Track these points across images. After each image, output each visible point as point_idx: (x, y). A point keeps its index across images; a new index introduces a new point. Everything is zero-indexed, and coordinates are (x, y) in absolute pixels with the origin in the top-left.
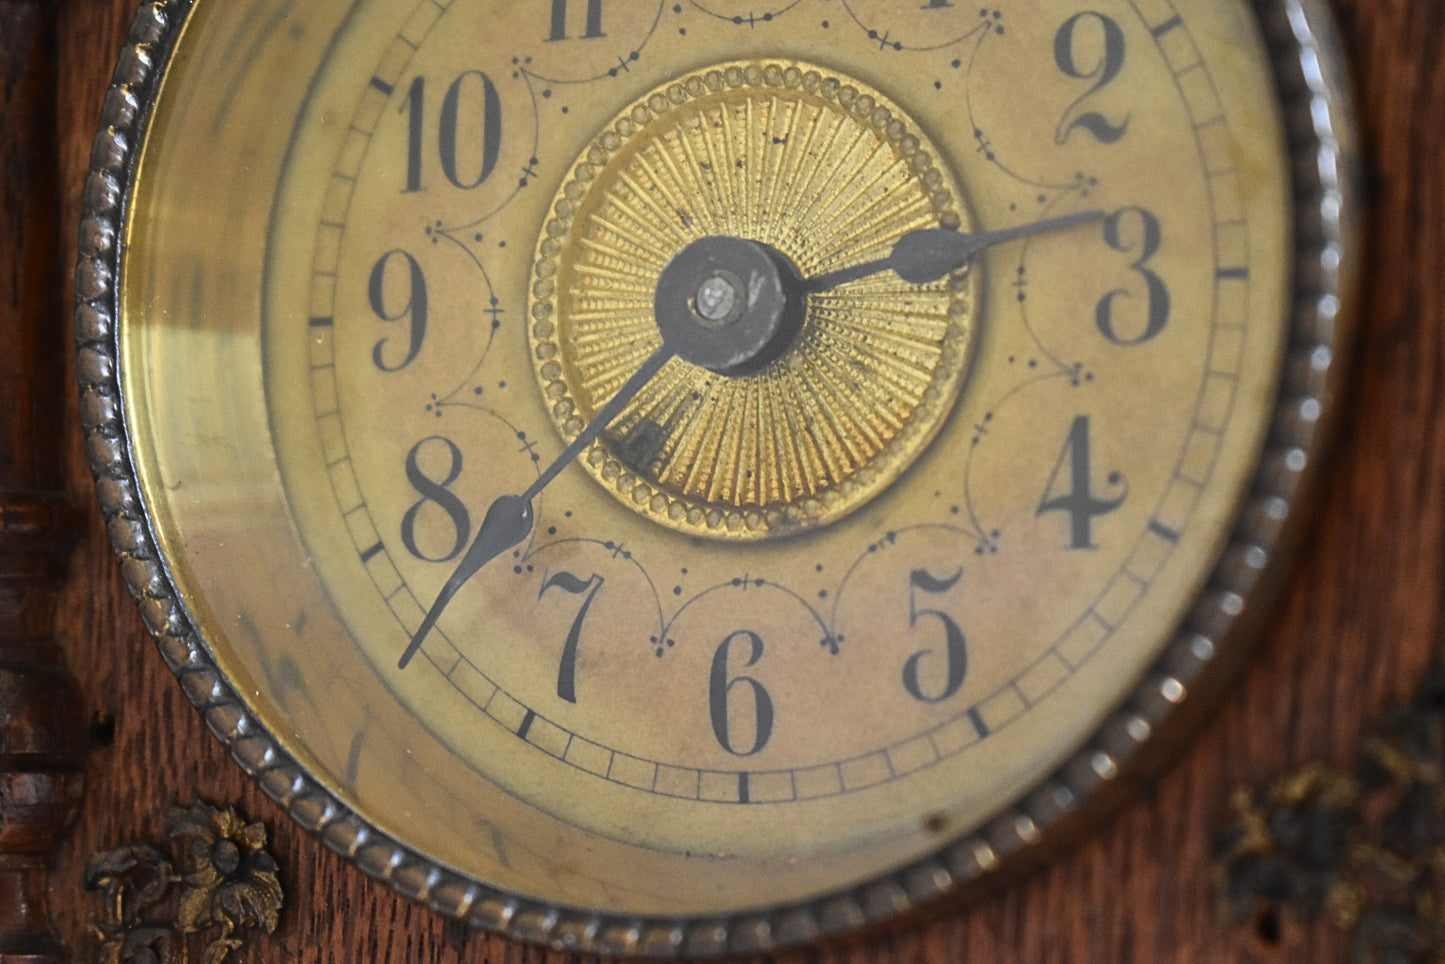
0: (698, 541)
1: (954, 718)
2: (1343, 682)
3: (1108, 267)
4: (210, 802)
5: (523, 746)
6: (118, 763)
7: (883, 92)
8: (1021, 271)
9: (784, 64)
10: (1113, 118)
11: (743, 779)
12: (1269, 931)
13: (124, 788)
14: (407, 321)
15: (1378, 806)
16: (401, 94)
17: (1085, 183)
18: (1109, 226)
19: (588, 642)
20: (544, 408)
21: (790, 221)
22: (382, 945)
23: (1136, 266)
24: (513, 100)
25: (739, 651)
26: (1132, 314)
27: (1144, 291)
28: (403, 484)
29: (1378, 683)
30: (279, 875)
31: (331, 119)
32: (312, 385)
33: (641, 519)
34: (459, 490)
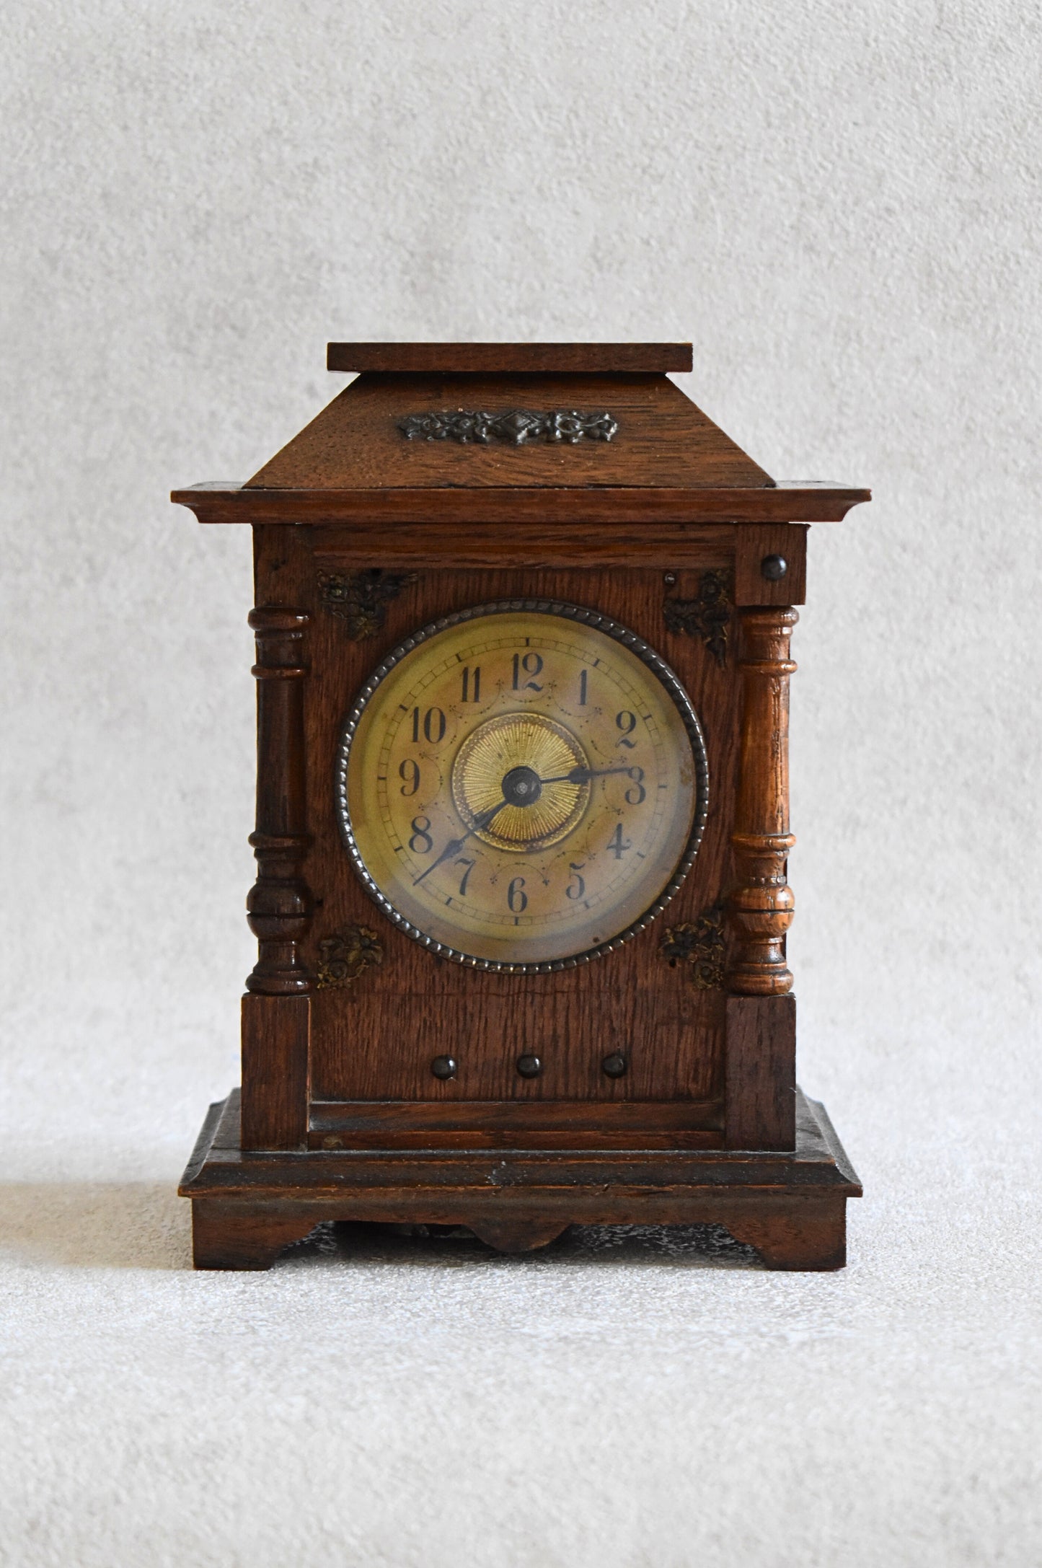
0: (502, 851)
1: (580, 904)
2: (695, 903)
3: (629, 782)
4: (358, 926)
5: (447, 908)
6: (325, 913)
7: (565, 727)
8: (604, 781)
9: (535, 716)
10: (632, 742)
11: (517, 919)
12: (673, 964)
13: (327, 921)
14: (413, 781)
15: (702, 933)
16: (410, 712)
17: (623, 759)
18: (630, 772)
19: (469, 879)
20: (457, 811)
21: (533, 759)
22: (414, 967)
23: (637, 783)
24: (449, 718)
25: (518, 883)
26: (635, 796)
27: (639, 790)
28: (410, 829)
29: (704, 903)
30: (382, 947)
31: (385, 716)
32: (378, 797)
33: (488, 845)
34: (429, 832)
